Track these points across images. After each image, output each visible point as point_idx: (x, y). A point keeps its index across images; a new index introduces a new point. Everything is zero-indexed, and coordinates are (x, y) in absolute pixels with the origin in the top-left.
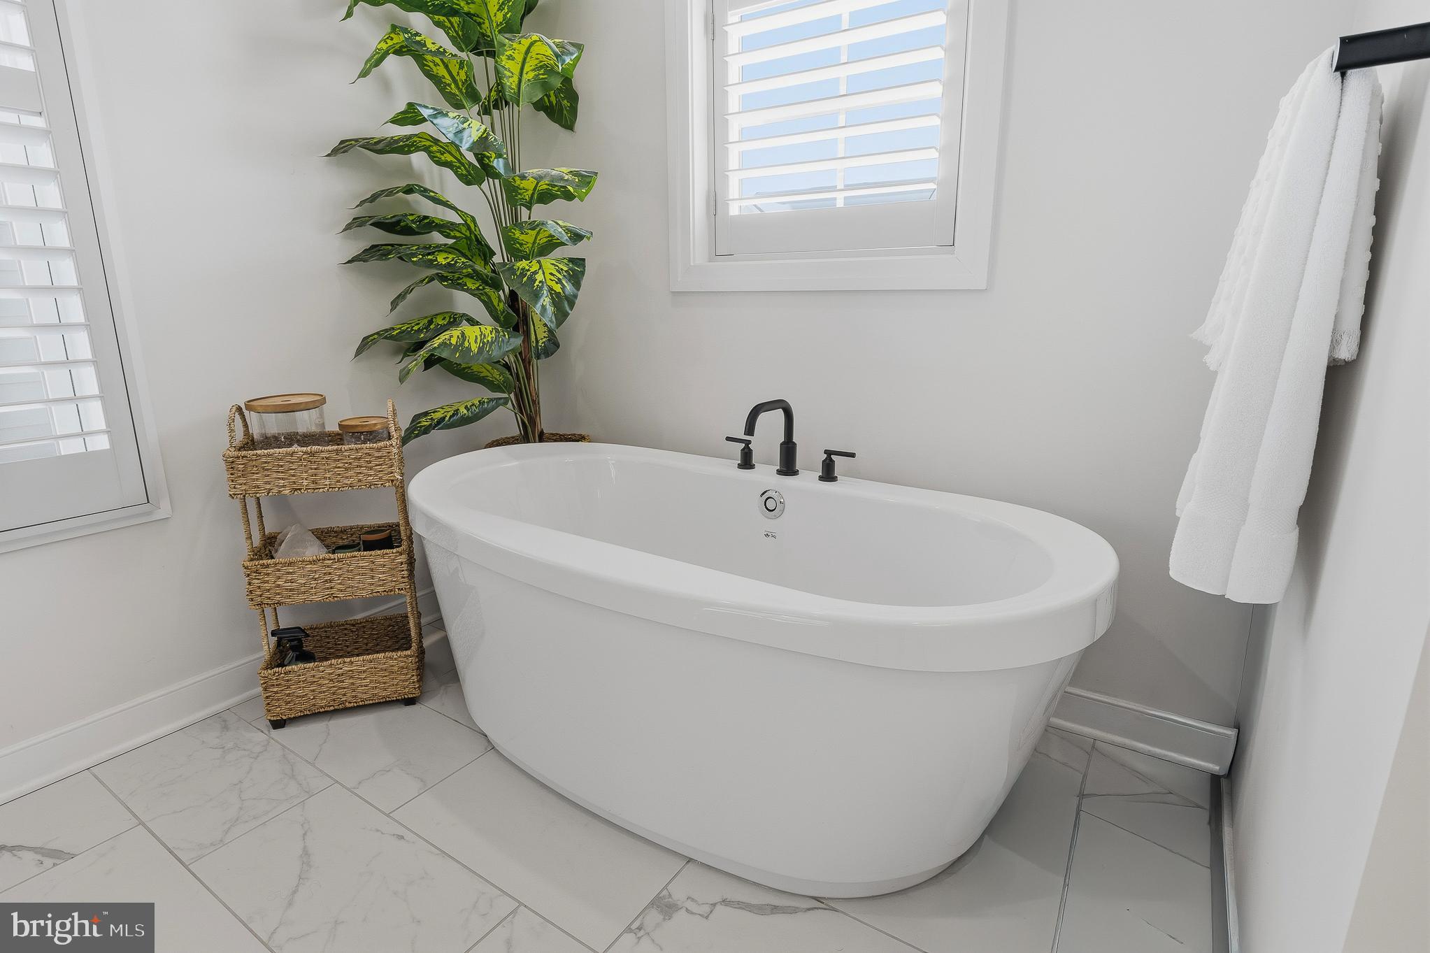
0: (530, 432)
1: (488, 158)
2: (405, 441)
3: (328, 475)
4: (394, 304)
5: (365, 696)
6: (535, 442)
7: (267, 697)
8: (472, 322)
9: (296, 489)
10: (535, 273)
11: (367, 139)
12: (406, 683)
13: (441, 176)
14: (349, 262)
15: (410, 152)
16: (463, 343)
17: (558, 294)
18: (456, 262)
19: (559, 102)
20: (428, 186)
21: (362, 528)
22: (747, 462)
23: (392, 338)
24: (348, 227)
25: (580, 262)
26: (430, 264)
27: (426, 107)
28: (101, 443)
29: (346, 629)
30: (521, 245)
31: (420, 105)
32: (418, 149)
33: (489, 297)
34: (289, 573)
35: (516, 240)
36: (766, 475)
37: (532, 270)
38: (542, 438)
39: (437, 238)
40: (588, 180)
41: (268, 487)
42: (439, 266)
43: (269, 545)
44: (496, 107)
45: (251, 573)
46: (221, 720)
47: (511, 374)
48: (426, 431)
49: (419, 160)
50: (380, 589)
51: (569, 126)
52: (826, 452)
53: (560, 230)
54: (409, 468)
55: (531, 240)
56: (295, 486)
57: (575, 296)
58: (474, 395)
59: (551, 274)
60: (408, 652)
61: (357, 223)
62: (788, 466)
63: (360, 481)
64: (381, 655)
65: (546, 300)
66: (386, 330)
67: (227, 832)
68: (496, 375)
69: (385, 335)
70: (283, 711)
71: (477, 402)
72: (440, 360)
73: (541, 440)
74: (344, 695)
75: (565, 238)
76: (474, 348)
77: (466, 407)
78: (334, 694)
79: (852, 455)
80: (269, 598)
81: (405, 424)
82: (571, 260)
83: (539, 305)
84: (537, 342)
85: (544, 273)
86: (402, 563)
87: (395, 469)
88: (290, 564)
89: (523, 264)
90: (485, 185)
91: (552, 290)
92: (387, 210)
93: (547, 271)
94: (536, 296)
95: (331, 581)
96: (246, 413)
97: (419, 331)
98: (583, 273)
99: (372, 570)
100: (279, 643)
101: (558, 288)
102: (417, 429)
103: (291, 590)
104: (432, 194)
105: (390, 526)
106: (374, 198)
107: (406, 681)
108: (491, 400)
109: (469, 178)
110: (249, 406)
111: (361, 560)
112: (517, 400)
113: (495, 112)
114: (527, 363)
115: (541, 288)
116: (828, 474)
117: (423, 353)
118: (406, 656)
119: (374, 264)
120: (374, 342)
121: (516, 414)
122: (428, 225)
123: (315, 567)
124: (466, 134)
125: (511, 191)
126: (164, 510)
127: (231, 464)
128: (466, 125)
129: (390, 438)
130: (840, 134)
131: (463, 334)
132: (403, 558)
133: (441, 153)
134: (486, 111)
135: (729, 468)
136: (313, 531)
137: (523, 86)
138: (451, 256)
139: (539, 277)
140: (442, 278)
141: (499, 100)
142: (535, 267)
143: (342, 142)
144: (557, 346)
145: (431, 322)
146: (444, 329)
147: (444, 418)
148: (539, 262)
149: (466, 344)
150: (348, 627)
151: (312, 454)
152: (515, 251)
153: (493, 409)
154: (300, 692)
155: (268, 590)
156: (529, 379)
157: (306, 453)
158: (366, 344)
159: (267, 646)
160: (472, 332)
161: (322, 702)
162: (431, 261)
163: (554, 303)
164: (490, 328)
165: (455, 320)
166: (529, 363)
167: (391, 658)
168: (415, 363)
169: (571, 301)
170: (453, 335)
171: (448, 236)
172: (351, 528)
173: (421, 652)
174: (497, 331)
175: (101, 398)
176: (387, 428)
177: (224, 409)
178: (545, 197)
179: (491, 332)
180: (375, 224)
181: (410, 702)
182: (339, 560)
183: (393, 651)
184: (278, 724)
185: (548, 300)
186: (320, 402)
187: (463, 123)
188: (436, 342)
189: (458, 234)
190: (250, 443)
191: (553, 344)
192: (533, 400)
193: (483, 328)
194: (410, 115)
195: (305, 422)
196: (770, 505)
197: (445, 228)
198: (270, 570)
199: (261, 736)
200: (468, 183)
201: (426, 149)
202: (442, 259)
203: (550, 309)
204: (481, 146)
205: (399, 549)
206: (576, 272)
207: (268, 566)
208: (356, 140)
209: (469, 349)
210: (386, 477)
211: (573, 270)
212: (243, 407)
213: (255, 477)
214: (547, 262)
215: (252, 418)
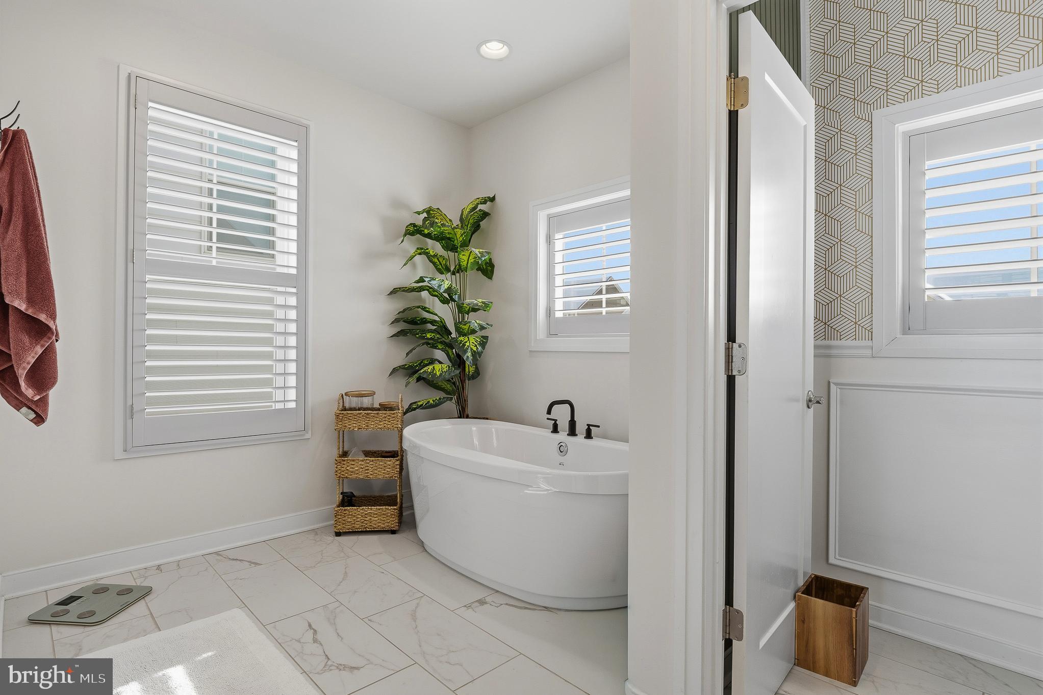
0: (463, 414)
1: (453, 294)
2: (405, 414)
3: (373, 423)
4: (407, 354)
5: (375, 526)
6: (464, 418)
7: (336, 520)
8: (440, 362)
9: (360, 429)
10: (466, 342)
11: (404, 288)
12: (393, 523)
13: (433, 301)
14: (391, 337)
15: (421, 291)
16: (433, 371)
17: (474, 351)
18: (435, 337)
19: (486, 268)
20: (427, 306)
21: (383, 451)
22: (555, 430)
23: (405, 368)
24: (392, 323)
25: (486, 338)
26: (423, 338)
27: (427, 277)
28: (293, 405)
29: (370, 499)
30: (463, 330)
31: (425, 277)
32: (424, 290)
33: (448, 352)
34: (352, 464)
35: (461, 328)
36: (563, 436)
37: (465, 341)
38: (467, 417)
39: (430, 326)
40: (487, 305)
41: (350, 426)
42: (428, 339)
43: (345, 454)
44: (458, 272)
45: (337, 463)
46: (314, 531)
47: (455, 387)
48: (415, 409)
49: (425, 294)
50: (387, 476)
51: (490, 278)
52: (587, 425)
53: (476, 325)
54: (405, 424)
55: (467, 328)
56: (360, 427)
57: (482, 352)
58: (437, 395)
59: (473, 343)
60: (395, 507)
61: (396, 321)
62: (572, 432)
63: (385, 427)
64: (384, 507)
65: (469, 354)
66: (403, 365)
67: (317, 564)
68: (448, 387)
69: (402, 367)
70: (340, 528)
71: (438, 398)
72: (424, 379)
73: (467, 418)
74: (366, 524)
75: (477, 329)
76: (438, 374)
77: (433, 400)
78: (362, 523)
79: (599, 427)
80: (343, 475)
81: (406, 407)
82: (482, 337)
83: (466, 356)
84: (469, 372)
85: (469, 343)
86: (397, 465)
87: (399, 423)
88: (353, 461)
89: (461, 338)
90: (450, 305)
91: (472, 349)
92: (409, 315)
93: (471, 342)
94: (465, 352)
95: (368, 470)
96: (344, 396)
97: (417, 366)
98: (487, 342)
99: (385, 466)
100: (343, 497)
101: (475, 349)
102: (410, 409)
103: (352, 472)
104: (427, 309)
105: (394, 451)
106: (404, 310)
107: (393, 521)
108: (444, 398)
109: (444, 301)
110: (346, 394)
111: (381, 462)
112: (457, 399)
113: (458, 275)
114: (463, 382)
115: (467, 349)
116: (589, 435)
117: (417, 375)
118: (394, 509)
119: (401, 337)
120: (398, 370)
121: (456, 406)
122: (424, 321)
123: (363, 463)
124: (443, 286)
125: (460, 308)
126: (308, 436)
127: (337, 416)
128: (443, 283)
129: (399, 409)
130: (604, 284)
131: (434, 367)
132: (398, 462)
133: (432, 291)
134: (454, 273)
135: (547, 433)
136: (363, 451)
137: (469, 265)
138: (433, 334)
139: (467, 344)
140: (428, 344)
141: (459, 269)
142: (466, 339)
143: (394, 289)
144: (479, 374)
145: (422, 362)
146: (427, 365)
147: (423, 404)
148: (468, 338)
149: (435, 372)
150: (371, 498)
151: (368, 414)
152: (461, 333)
153: (445, 402)
154: (349, 520)
155: (343, 471)
156: (463, 389)
157: (365, 413)
158: (394, 371)
159: (338, 498)
160: (437, 367)
161: (358, 526)
162: (424, 336)
163: (473, 355)
164: (446, 365)
165: (432, 361)
166: (464, 381)
167: (388, 509)
168: (413, 380)
169: (480, 354)
170: (429, 368)
171: (434, 325)
172: (378, 451)
173: (401, 507)
174: (449, 367)
175: (296, 387)
176: (398, 406)
177: (337, 395)
178: (475, 310)
179: (446, 367)
180: (404, 321)
181: (393, 532)
182: (372, 461)
183: (389, 506)
184: (338, 534)
185: (470, 354)
186: (372, 394)
187: (441, 282)
188: (422, 371)
189: (438, 325)
190: (345, 409)
191: (477, 374)
192: (464, 400)
193: (443, 365)
194: (421, 280)
195: (366, 402)
196: (562, 449)
197: (433, 322)
198: (345, 463)
199: (331, 538)
200: (444, 303)
201: (428, 290)
202: (428, 336)
203: (471, 358)
204: (449, 290)
205: (397, 458)
206: (484, 341)
207: (344, 461)
208: (400, 288)
209: (436, 374)
210: (395, 426)
211: (482, 341)
212: (344, 394)
213: (345, 422)
214: (472, 338)
215: (346, 399)
